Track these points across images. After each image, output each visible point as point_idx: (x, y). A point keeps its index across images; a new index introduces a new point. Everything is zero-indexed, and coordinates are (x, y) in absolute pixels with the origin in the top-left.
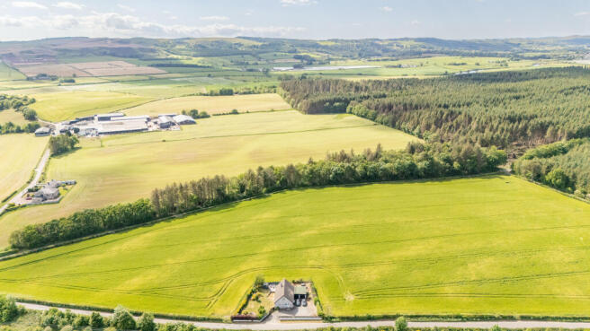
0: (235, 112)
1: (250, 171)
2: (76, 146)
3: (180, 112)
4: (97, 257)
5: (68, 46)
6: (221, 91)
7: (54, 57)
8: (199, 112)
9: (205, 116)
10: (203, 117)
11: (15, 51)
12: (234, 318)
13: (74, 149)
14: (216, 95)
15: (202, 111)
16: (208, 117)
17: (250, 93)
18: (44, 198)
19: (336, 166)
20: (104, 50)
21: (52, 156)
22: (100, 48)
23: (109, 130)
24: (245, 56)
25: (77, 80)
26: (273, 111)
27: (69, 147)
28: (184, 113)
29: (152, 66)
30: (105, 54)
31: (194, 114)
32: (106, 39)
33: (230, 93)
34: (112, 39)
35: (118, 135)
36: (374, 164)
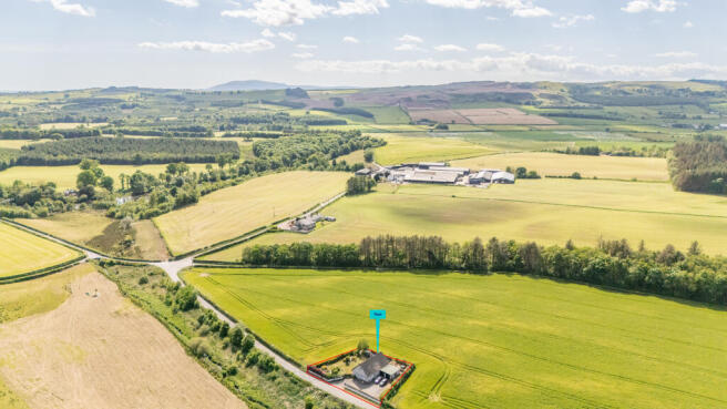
0: (576, 176)
1: (477, 239)
2: (373, 189)
3: (505, 169)
4: (283, 284)
5: (464, 91)
6: (582, 149)
7: (446, 102)
8: (528, 172)
9: (534, 176)
10: (530, 177)
11: (413, 95)
12: (309, 368)
13: (369, 191)
14: (574, 153)
15: (532, 170)
16: (539, 177)
17: (627, 155)
18: (300, 227)
19: (600, 258)
20: (499, 96)
21: (346, 195)
22: (497, 93)
23: (415, 178)
24: (686, 106)
25: (451, 127)
26: (635, 180)
27: (366, 189)
28: (508, 170)
29: (543, 115)
30: (499, 99)
31: (522, 174)
32: (507, 83)
33: (595, 152)
34: (512, 84)
35: (419, 185)
36: (662, 268)
